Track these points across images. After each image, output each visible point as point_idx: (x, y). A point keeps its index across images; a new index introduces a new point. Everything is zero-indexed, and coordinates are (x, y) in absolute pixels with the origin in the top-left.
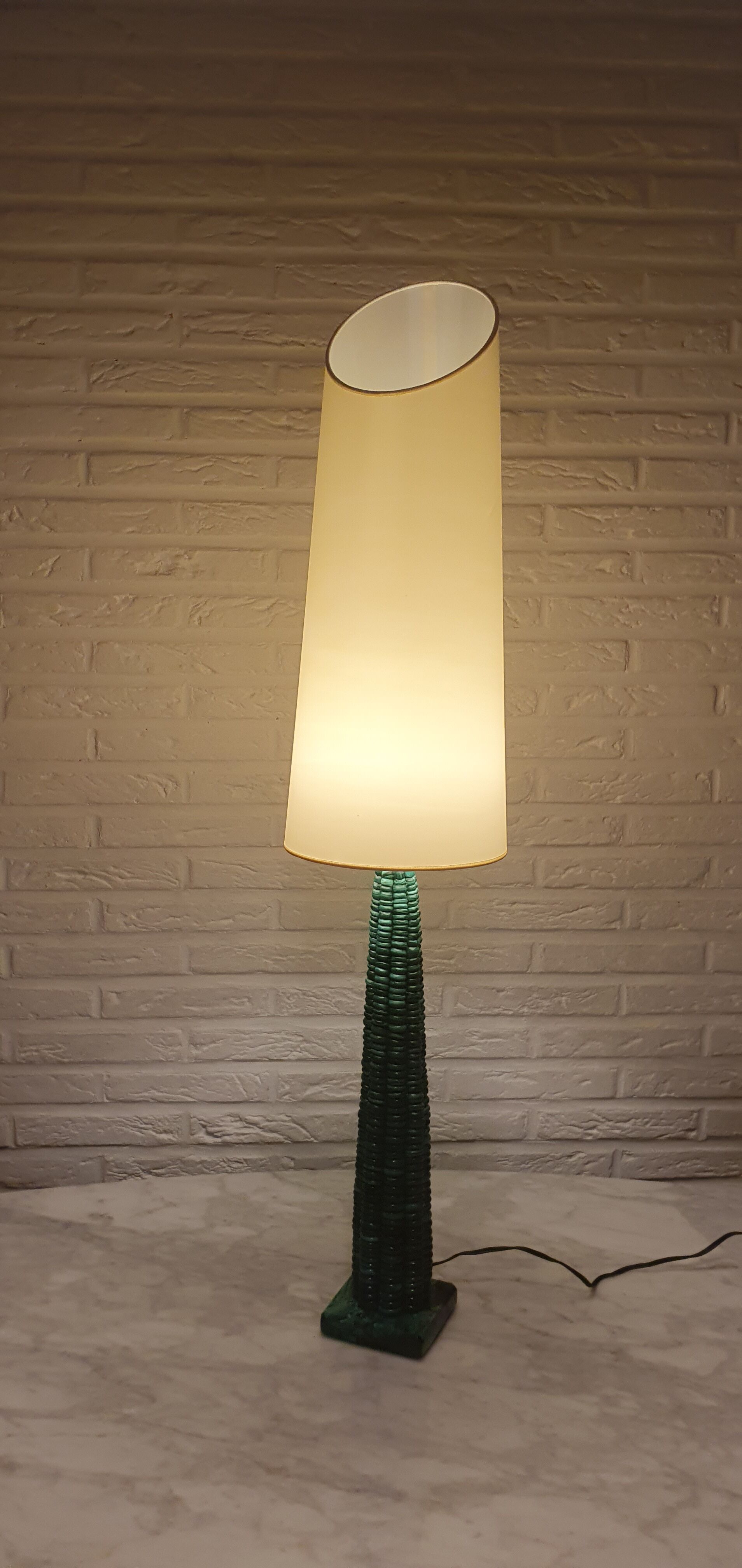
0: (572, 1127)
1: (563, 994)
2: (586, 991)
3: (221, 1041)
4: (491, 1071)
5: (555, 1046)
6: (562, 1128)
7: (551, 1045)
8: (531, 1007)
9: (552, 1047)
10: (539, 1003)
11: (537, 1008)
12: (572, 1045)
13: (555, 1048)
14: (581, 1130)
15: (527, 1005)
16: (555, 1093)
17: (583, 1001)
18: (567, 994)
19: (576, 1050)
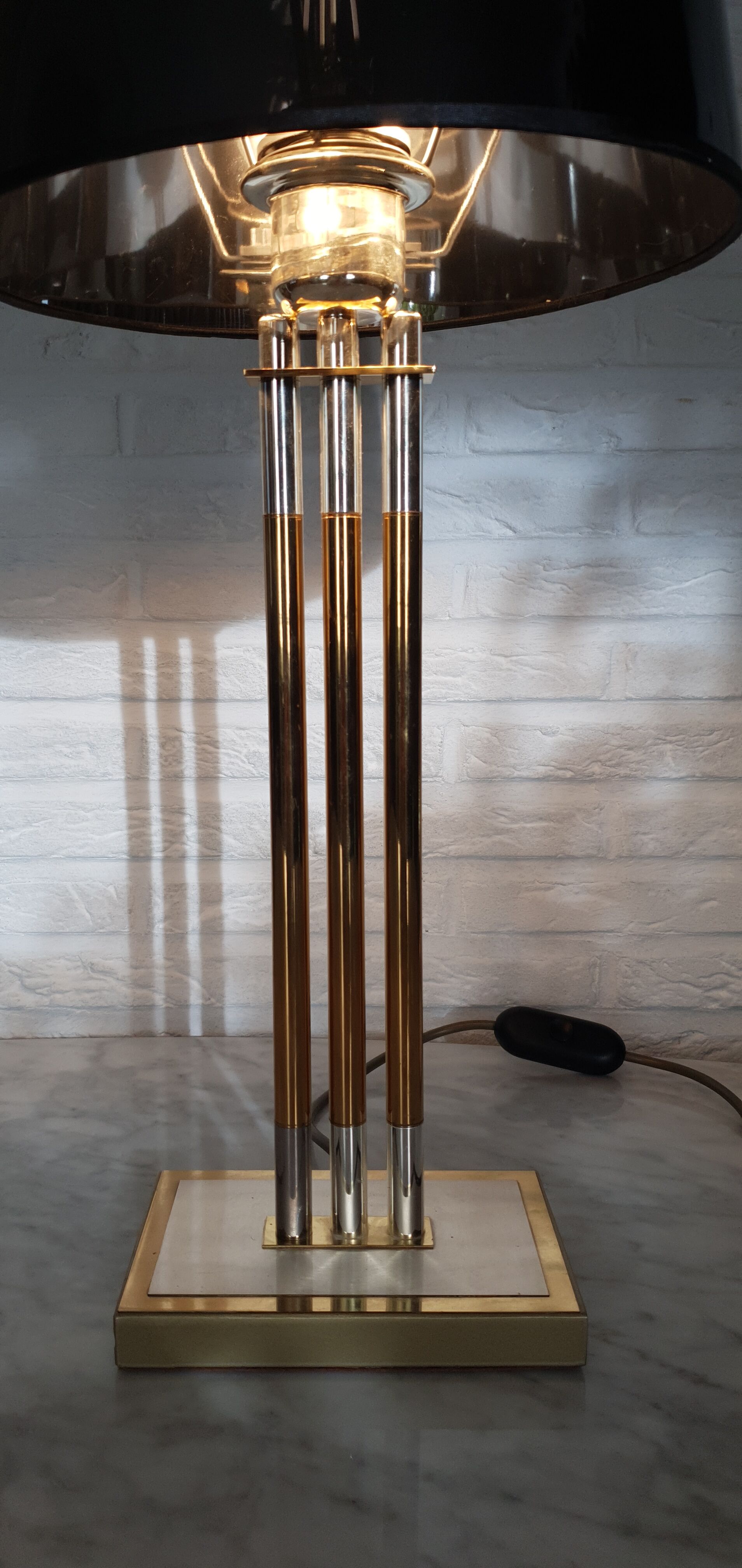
0: (682, 985)
1: (668, 738)
2: (712, 732)
3: (42, 822)
4: (533, 882)
5: (651, 836)
6: (664, 986)
7: (644, 834)
8: (608, 763)
9: (645, 838)
10: (623, 756)
11: (618, 765)
12: (684, 834)
13: (652, 839)
14: (698, 991)
15: (600, 761)
16: (650, 924)
17: (706, 753)
18: (674, 738)
19: (692, 843)
